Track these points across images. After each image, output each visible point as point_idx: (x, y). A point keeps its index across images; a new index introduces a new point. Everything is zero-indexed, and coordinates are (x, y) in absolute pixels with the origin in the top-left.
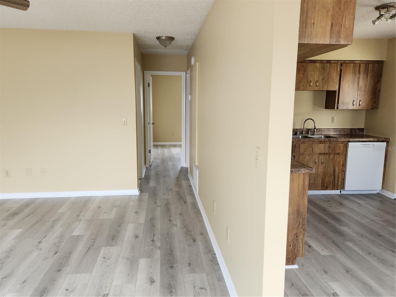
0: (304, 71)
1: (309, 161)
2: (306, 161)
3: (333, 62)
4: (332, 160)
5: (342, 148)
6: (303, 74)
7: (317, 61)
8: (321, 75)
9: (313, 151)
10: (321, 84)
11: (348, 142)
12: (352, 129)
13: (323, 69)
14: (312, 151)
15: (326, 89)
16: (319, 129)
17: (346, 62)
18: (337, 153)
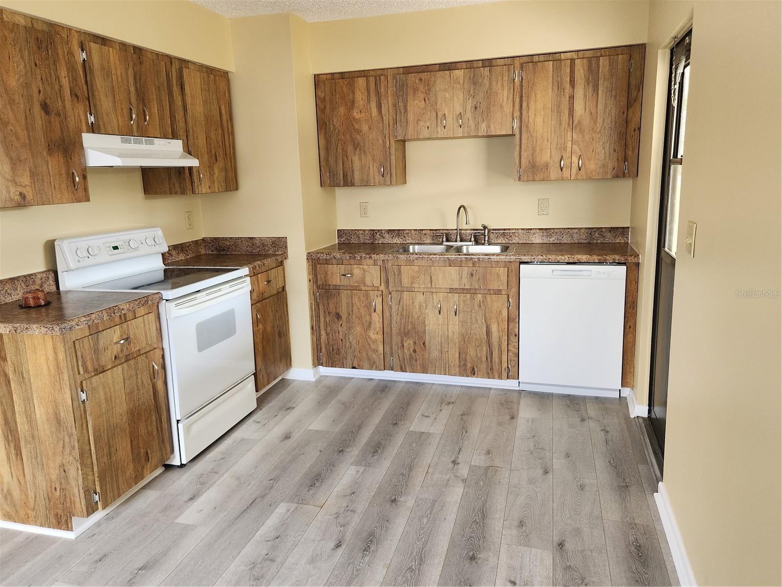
0: (426, 93)
1: (426, 307)
2: (417, 307)
3: (499, 64)
4: (480, 306)
5: (504, 278)
6: (425, 100)
7: (459, 65)
8: (471, 98)
9: (433, 284)
10: (470, 119)
11: (521, 263)
12: (592, 228)
13: (474, 82)
14: (431, 283)
15: (486, 131)
16: (504, 229)
17: (536, 59)
18: (494, 290)
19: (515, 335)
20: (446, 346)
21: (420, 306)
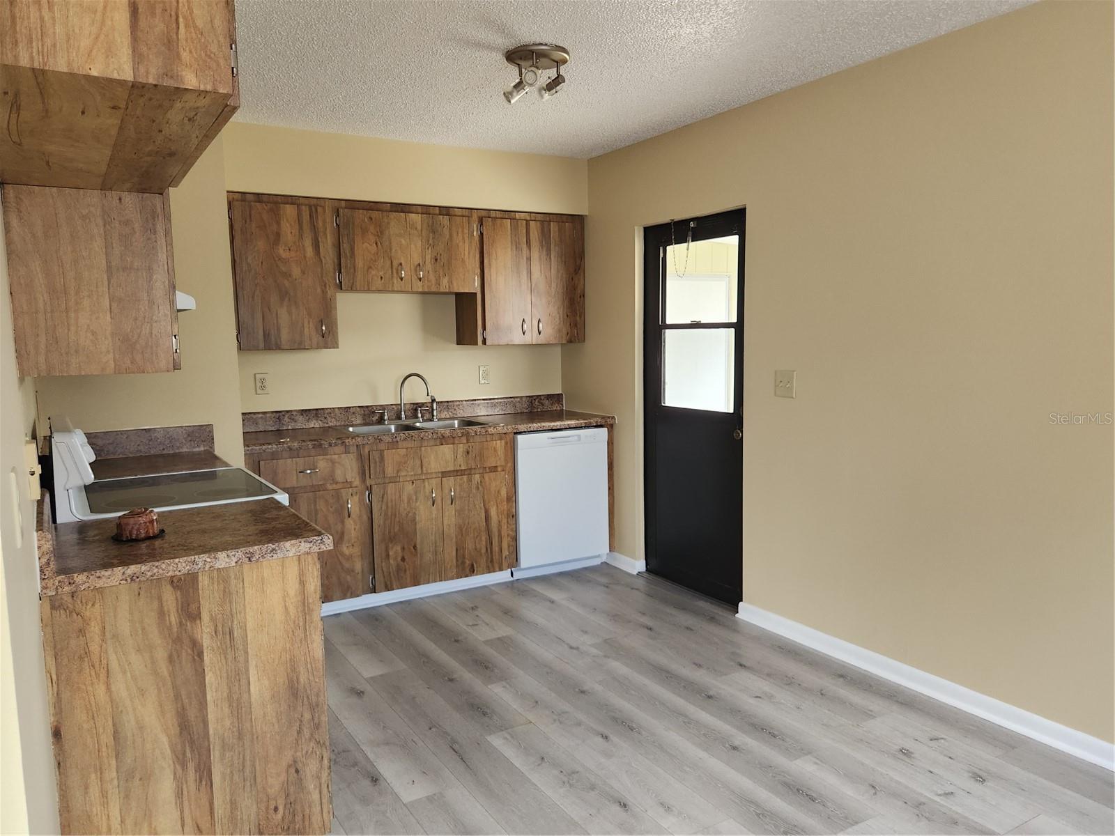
0: (378, 236)
1: (416, 499)
2: (406, 501)
3: (457, 214)
4: (478, 488)
5: (501, 452)
6: (376, 244)
7: (414, 209)
8: (430, 249)
9: (424, 469)
10: (430, 272)
11: (516, 433)
12: (532, 396)
13: (433, 230)
14: (422, 468)
15: (447, 287)
16: (448, 402)
17: (493, 214)
18: (489, 468)
19: (513, 516)
20: (442, 544)
21: (409, 499)
